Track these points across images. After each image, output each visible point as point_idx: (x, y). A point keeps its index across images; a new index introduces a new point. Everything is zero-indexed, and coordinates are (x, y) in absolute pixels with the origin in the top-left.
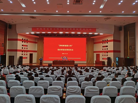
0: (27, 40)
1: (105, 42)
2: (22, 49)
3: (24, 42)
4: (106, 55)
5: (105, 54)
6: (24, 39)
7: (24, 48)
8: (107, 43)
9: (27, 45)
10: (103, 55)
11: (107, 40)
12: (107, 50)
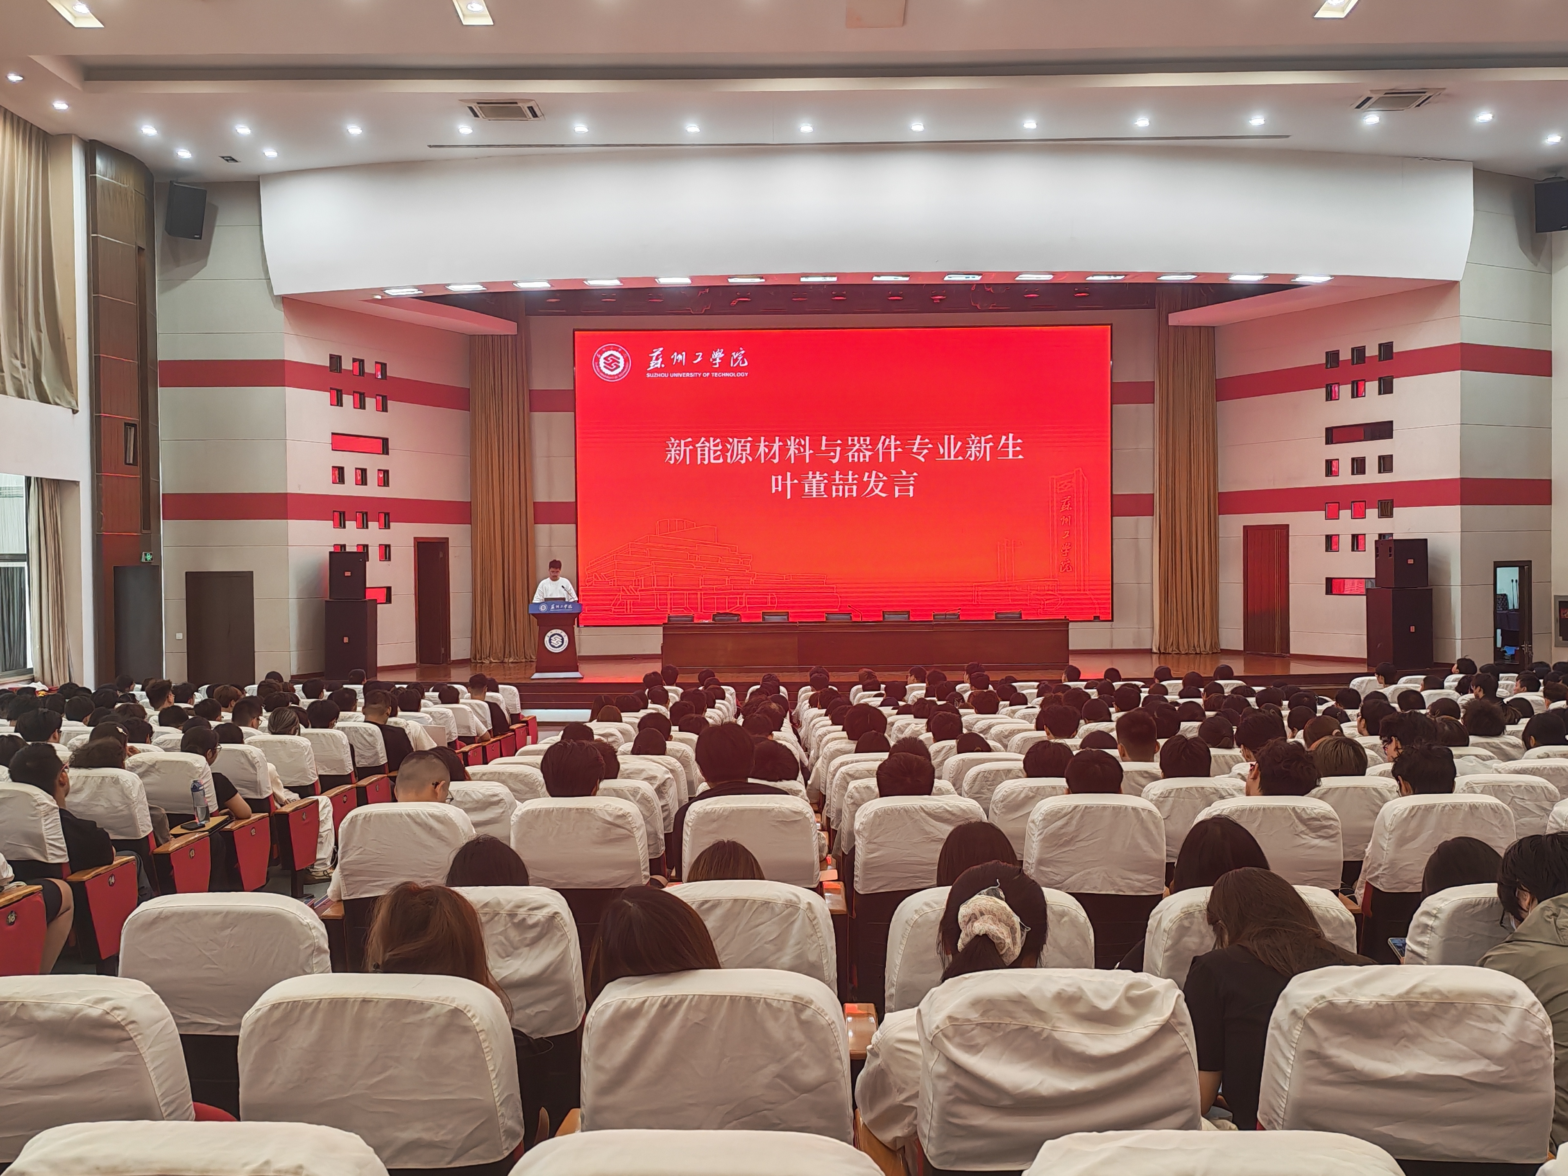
0: (380, 369)
1: (1357, 372)
2: (338, 490)
3: (348, 399)
4: (1371, 542)
5: (1358, 526)
6: (347, 365)
7: (350, 475)
8: (1386, 388)
9: (385, 441)
10: (1331, 542)
11: (1386, 349)
12: (1386, 478)
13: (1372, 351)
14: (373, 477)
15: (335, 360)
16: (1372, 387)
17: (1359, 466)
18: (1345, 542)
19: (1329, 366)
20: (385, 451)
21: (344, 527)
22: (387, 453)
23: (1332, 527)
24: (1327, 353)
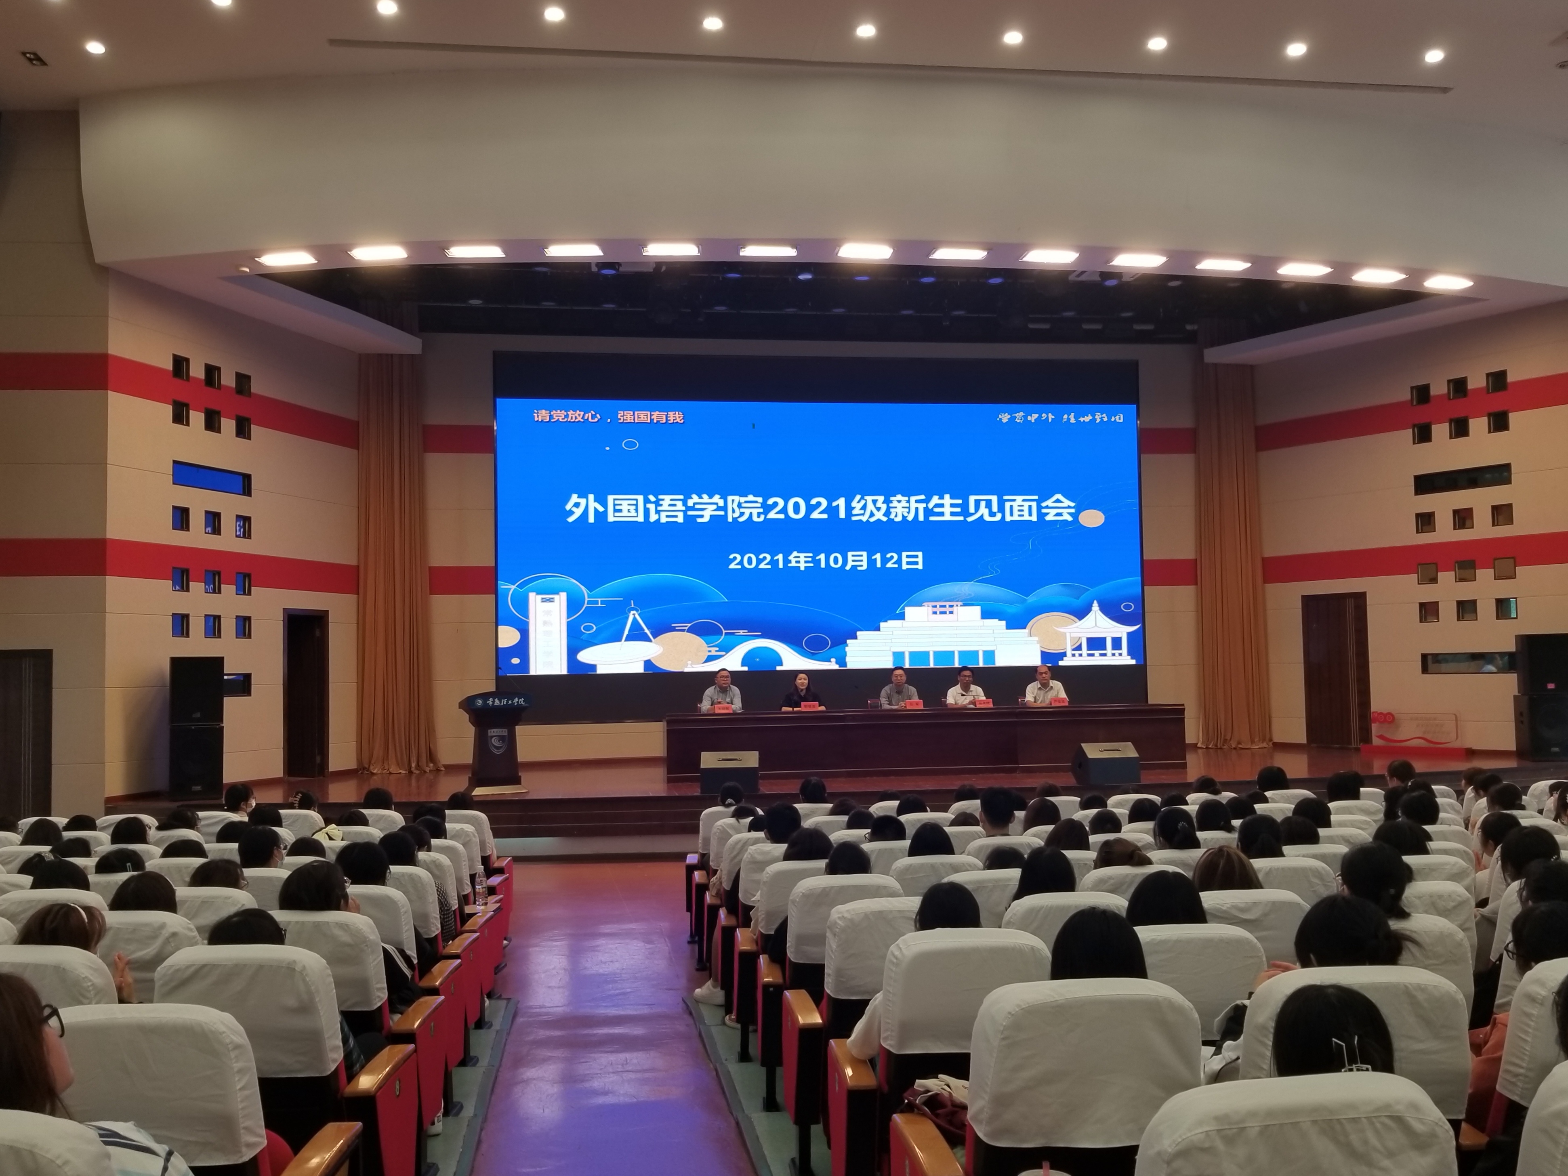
0: (243, 380)
1: (1459, 408)
2: (180, 539)
3: (197, 418)
4: (1486, 608)
5: (1466, 591)
6: (197, 371)
7: (197, 520)
8: (1499, 423)
9: (247, 478)
10: (1428, 611)
11: (1498, 379)
12: (1503, 531)
13: (1477, 381)
14: (228, 524)
15: (180, 364)
16: (1478, 425)
17: (1463, 518)
18: (1447, 610)
19: (1415, 403)
20: (247, 490)
21: (188, 590)
22: (249, 494)
23: (1428, 593)
24: (1412, 388)
